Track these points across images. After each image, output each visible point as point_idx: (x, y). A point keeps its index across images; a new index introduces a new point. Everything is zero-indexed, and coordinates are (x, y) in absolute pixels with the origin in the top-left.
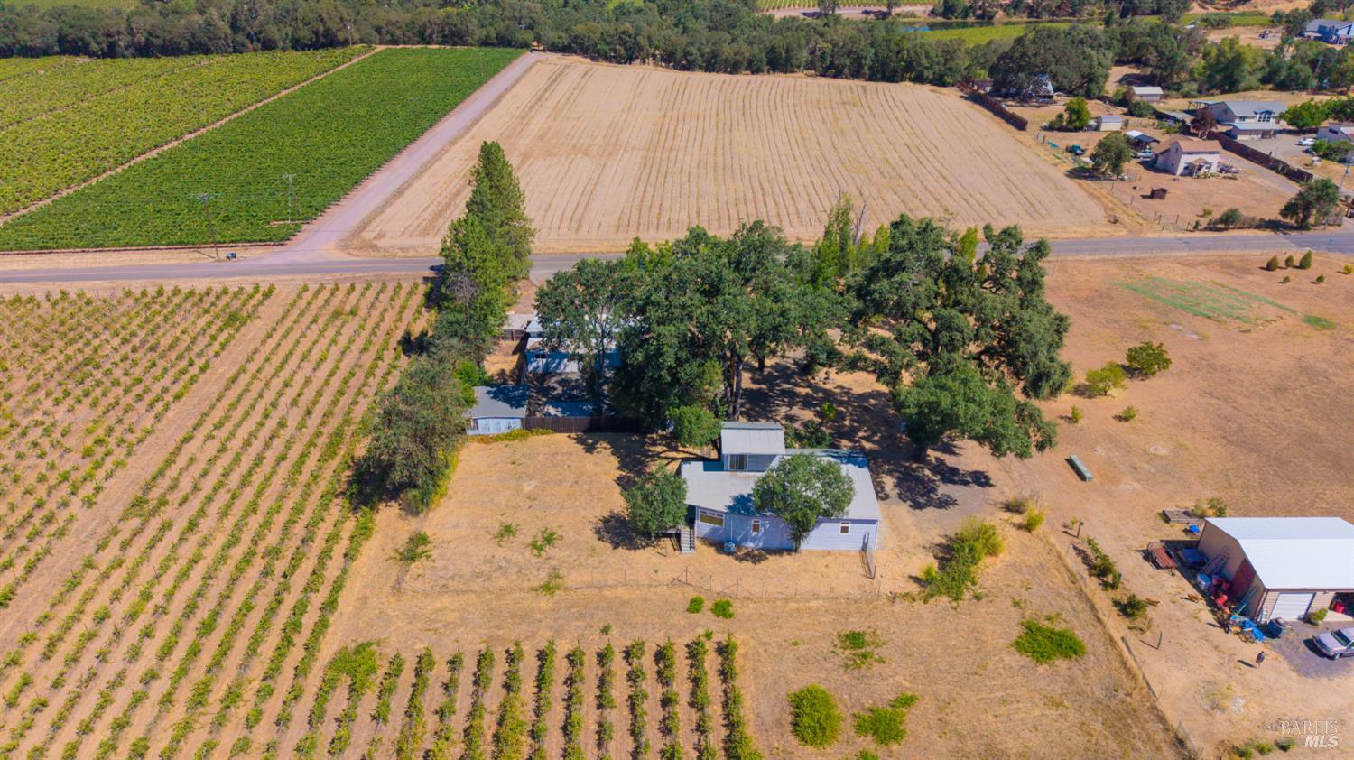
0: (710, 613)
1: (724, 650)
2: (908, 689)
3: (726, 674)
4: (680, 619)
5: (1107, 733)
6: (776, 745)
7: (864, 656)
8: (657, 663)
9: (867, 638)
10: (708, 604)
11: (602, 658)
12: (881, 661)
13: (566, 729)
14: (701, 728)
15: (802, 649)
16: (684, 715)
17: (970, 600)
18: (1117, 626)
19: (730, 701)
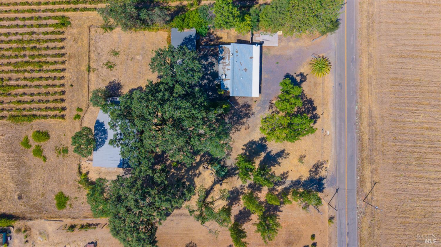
0: (77, 113)
1: (63, 117)
2: (49, 161)
3: (55, 116)
4: (75, 105)
5: (34, 203)
6: (34, 126)
7: (60, 152)
8: (60, 99)
9: (66, 154)
10: (80, 113)
11: (63, 85)
12: (58, 156)
13: (41, 78)
14: (39, 109)
15: (63, 137)
16: (43, 106)
17: (79, 185)
18: (69, 222)
19: (46, 117)
